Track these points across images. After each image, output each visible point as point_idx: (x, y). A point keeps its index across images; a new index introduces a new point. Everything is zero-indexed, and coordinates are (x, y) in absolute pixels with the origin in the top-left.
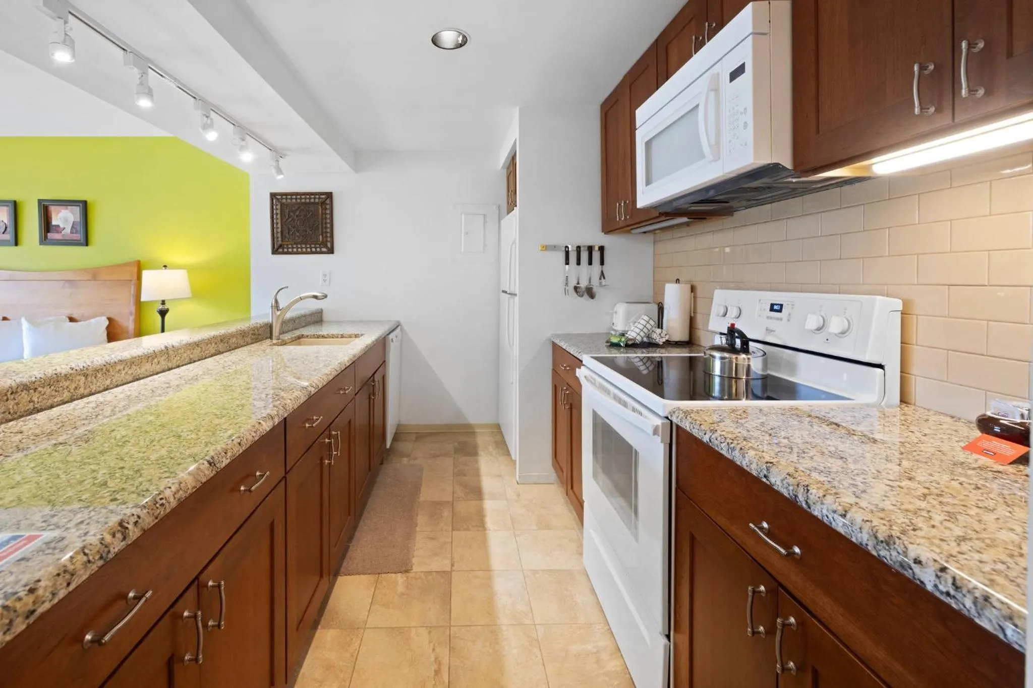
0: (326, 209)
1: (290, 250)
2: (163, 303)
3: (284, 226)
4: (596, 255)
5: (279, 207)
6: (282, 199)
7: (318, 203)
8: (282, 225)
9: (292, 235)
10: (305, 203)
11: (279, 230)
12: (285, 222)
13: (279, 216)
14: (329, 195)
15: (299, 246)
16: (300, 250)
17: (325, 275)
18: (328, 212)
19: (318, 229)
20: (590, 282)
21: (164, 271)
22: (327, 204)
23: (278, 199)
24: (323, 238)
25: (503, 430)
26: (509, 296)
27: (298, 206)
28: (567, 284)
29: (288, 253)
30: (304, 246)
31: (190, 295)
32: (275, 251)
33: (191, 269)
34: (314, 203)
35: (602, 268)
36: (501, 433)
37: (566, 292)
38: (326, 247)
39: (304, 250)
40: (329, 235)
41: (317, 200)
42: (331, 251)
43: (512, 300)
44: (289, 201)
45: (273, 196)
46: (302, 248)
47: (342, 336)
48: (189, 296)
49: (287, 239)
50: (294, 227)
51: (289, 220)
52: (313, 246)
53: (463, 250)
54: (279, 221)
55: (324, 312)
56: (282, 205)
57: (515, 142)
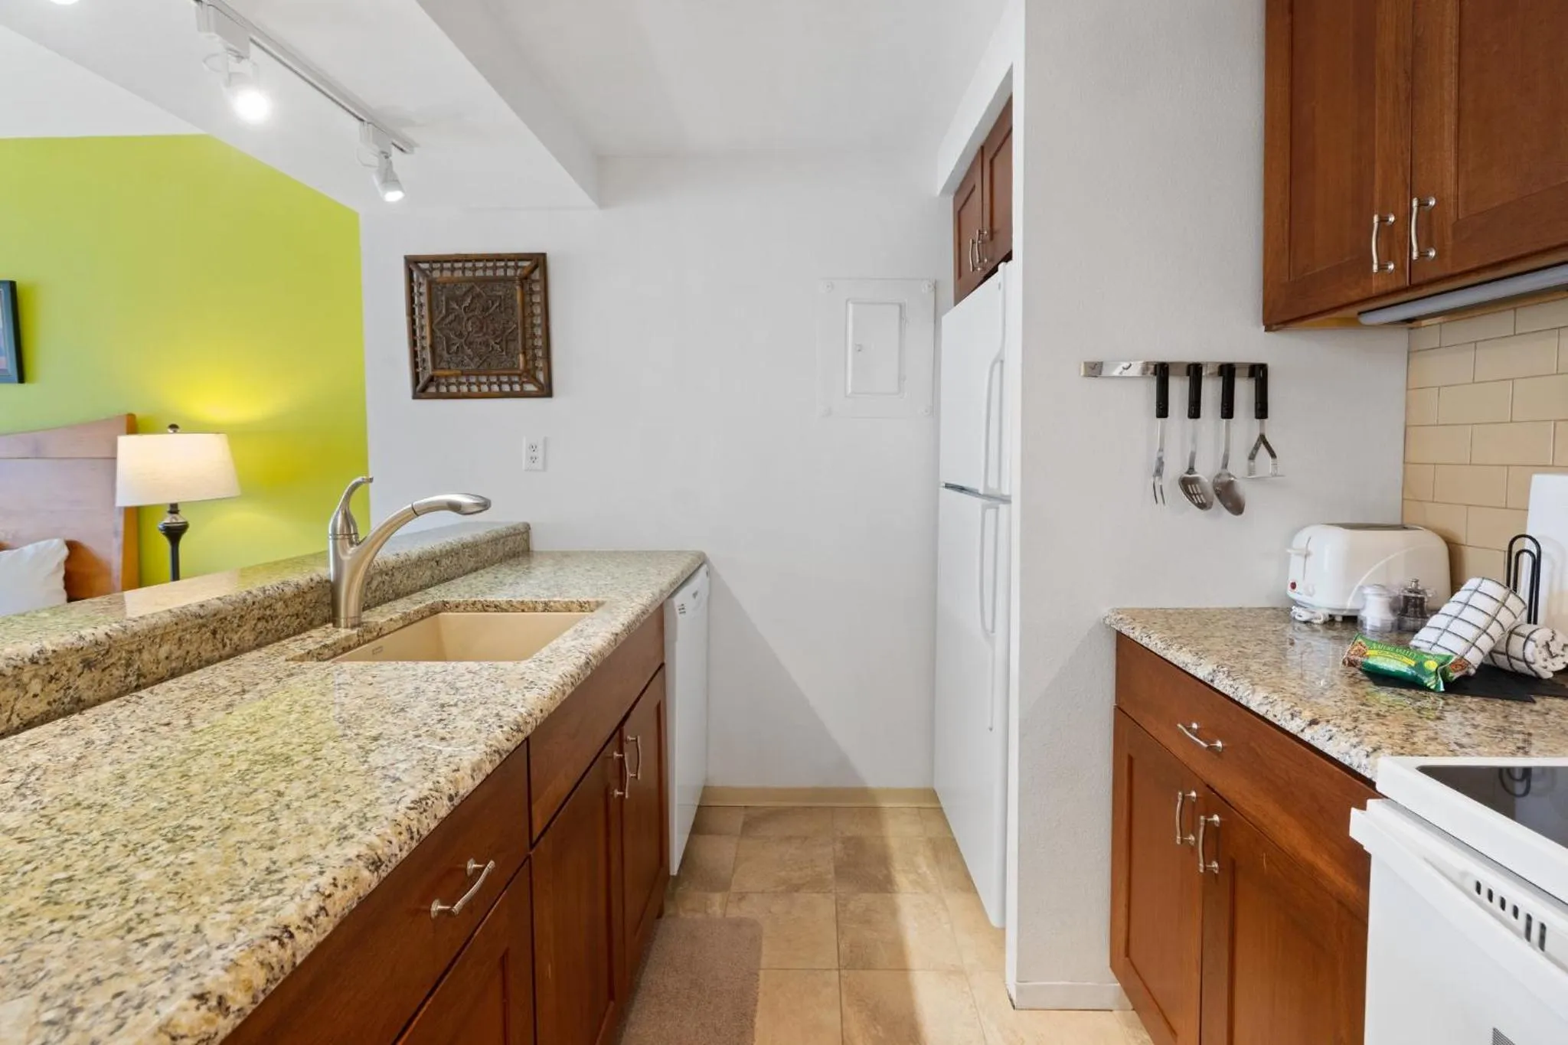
0: (532, 293)
1: (453, 389)
2: (174, 509)
3: (438, 334)
4: (1244, 390)
5: (424, 289)
6: (432, 270)
7: (511, 280)
8: (432, 331)
9: (457, 352)
10: (485, 280)
11: (427, 343)
12: (439, 323)
13: (425, 311)
14: (539, 261)
15: (473, 379)
16: (475, 389)
17: (533, 448)
18: (537, 299)
19: (515, 340)
20: (1225, 466)
21: (171, 437)
22: (534, 281)
23: (423, 271)
24: (526, 362)
25: (943, 804)
26: (984, 501)
27: (468, 285)
28: (1159, 472)
29: (450, 396)
30: (484, 379)
31: (237, 492)
32: (420, 392)
33: (236, 434)
34: (506, 279)
35: (1262, 425)
36: (940, 811)
37: (1158, 494)
38: (534, 380)
39: (485, 388)
40: (540, 353)
41: (510, 273)
42: (546, 391)
43: (991, 513)
44: (447, 274)
45: (412, 263)
46: (479, 384)
47: (547, 607)
48: (233, 495)
49: (443, 365)
50: (460, 335)
51: (447, 320)
52: (505, 379)
53: (849, 390)
54: (426, 322)
55: (533, 532)
56: (431, 283)
57: (1009, 75)
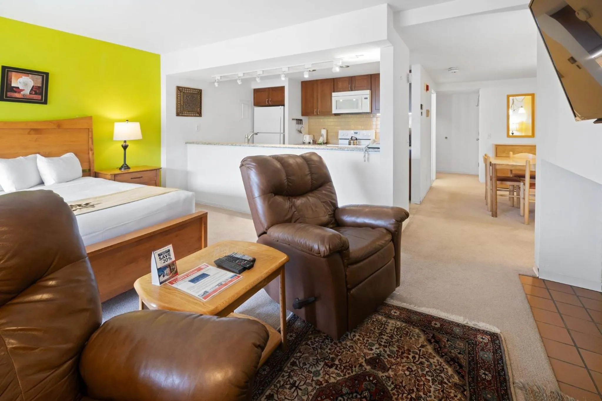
2: (125, 142)
3: (184, 103)
5: (180, 94)
6: (183, 90)
7: (197, 94)
9: (187, 107)
11: (180, 105)
14: (201, 91)
17: (198, 127)
19: (197, 106)
22: (200, 95)
23: (180, 90)
24: (199, 110)
27: (190, 94)
29: (184, 116)
32: (178, 115)
42: (200, 116)
44: (186, 91)
45: (178, 88)
46: (190, 114)
49: (184, 109)
50: (188, 104)
51: (186, 100)
52: (194, 113)
53: (242, 118)
54: (180, 100)
56: (183, 93)
